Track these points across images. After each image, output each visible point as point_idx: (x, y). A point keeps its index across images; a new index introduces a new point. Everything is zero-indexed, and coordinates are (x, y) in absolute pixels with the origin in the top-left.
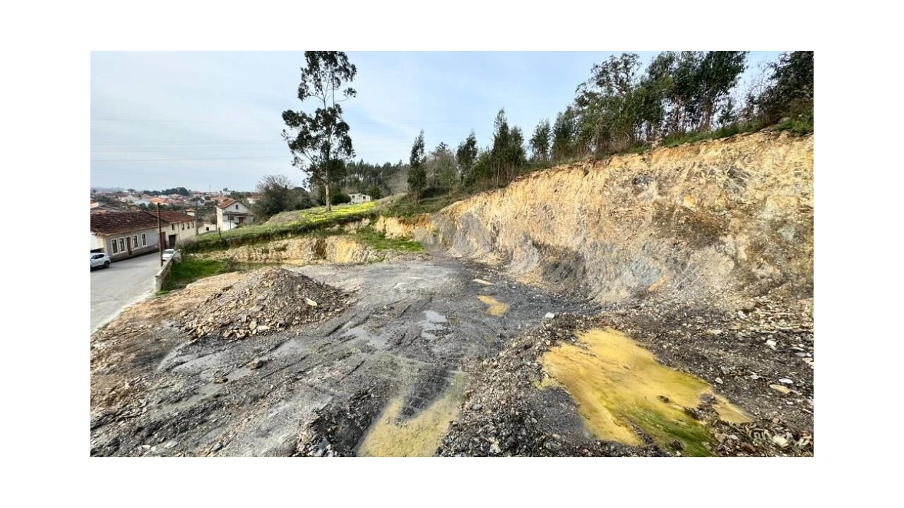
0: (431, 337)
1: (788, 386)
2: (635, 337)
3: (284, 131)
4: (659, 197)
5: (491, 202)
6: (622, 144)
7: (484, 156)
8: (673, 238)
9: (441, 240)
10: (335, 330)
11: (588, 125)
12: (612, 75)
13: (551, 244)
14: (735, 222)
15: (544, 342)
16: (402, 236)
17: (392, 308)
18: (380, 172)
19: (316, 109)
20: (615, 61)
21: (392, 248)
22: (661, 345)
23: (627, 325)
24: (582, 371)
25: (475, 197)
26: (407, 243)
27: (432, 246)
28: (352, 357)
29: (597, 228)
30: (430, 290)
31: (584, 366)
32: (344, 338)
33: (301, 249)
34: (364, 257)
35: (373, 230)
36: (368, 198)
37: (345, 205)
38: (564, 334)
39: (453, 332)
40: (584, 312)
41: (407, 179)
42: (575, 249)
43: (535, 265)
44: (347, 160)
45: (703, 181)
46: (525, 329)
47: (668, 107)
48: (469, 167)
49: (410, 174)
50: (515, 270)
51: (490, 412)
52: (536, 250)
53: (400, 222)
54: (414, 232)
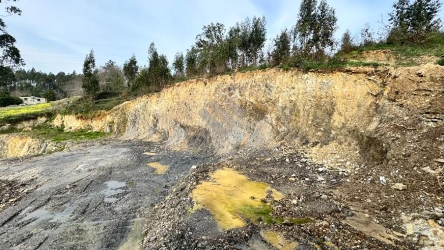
0: (113, 200)
1: (294, 177)
2: (237, 169)
4: (240, 97)
5: (151, 101)
6: (222, 69)
7: (143, 71)
8: (248, 117)
9: (116, 129)
10: (10, 219)
11: (204, 58)
12: (213, 33)
13: (191, 125)
14: (270, 108)
15: (192, 184)
16: (81, 129)
17: (75, 186)
18: (55, 79)
20: (214, 26)
21: (71, 138)
22: (249, 171)
23: (233, 164)
24: (214, 195)
25: (139, 98)
26: (86, 134)
27: (108, 134)
28: (33, 237)
29: (214, 114)
30: (109, 166)
31: (215, 192)
32: (23, 223)
34: (42, 150)
35: (50, 126)
36: (43, 100)
37: (16, 107)
38: (203, 176)
39: (131, 192)
40: (212, 162)
41: (82, 85)
42: (204, 127)
43: (183, 139)
44: (16, 68)
45: (256, 89)
46: (181, 178)
47: (240, 53)
48: (132, 79)
49: (83, 81)
50: (171, 143)
51: (162, 238)
52: (183, 129)
53: (78, 118)
54: (92, 125)
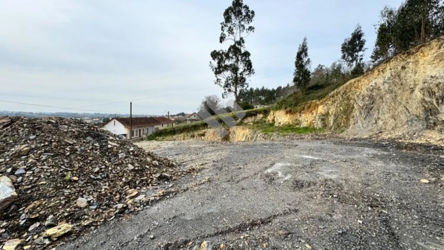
16: (289, 124)
19: (229, 46)
27: (321, 130)
33: (214, 135)
34: (253, 140)
35: (265, 122)
49: (295, 74)
53: (287, 113)
54: (300, 119)
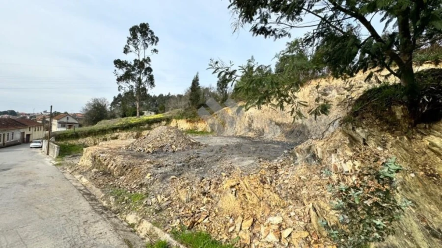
3: (115, 70)
4: (338, 96)
9: (217, 128)
13: (286, 122)
16: (190, 129)
19: (134, 59)
26: (193, 132)
42: (301, 123)
43: (279, 133)
50: (268, 137)
52: (278, 127)
53: (187, 122)
54: (197, 126)
